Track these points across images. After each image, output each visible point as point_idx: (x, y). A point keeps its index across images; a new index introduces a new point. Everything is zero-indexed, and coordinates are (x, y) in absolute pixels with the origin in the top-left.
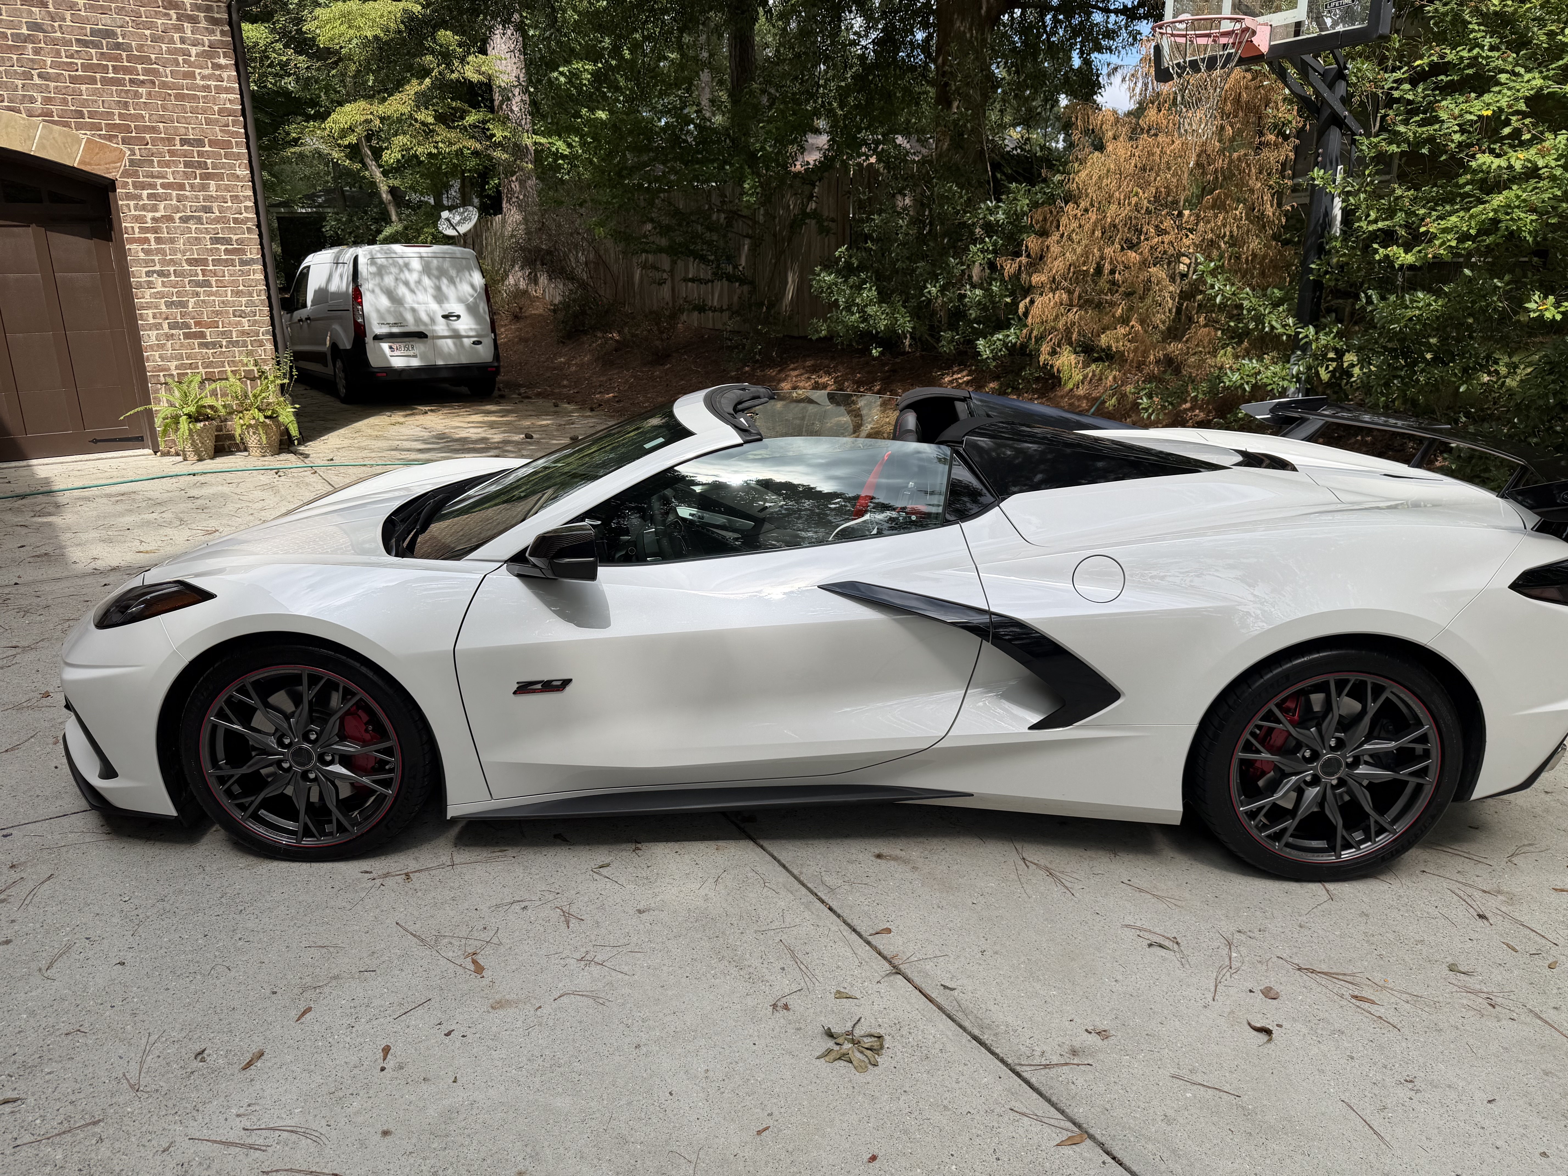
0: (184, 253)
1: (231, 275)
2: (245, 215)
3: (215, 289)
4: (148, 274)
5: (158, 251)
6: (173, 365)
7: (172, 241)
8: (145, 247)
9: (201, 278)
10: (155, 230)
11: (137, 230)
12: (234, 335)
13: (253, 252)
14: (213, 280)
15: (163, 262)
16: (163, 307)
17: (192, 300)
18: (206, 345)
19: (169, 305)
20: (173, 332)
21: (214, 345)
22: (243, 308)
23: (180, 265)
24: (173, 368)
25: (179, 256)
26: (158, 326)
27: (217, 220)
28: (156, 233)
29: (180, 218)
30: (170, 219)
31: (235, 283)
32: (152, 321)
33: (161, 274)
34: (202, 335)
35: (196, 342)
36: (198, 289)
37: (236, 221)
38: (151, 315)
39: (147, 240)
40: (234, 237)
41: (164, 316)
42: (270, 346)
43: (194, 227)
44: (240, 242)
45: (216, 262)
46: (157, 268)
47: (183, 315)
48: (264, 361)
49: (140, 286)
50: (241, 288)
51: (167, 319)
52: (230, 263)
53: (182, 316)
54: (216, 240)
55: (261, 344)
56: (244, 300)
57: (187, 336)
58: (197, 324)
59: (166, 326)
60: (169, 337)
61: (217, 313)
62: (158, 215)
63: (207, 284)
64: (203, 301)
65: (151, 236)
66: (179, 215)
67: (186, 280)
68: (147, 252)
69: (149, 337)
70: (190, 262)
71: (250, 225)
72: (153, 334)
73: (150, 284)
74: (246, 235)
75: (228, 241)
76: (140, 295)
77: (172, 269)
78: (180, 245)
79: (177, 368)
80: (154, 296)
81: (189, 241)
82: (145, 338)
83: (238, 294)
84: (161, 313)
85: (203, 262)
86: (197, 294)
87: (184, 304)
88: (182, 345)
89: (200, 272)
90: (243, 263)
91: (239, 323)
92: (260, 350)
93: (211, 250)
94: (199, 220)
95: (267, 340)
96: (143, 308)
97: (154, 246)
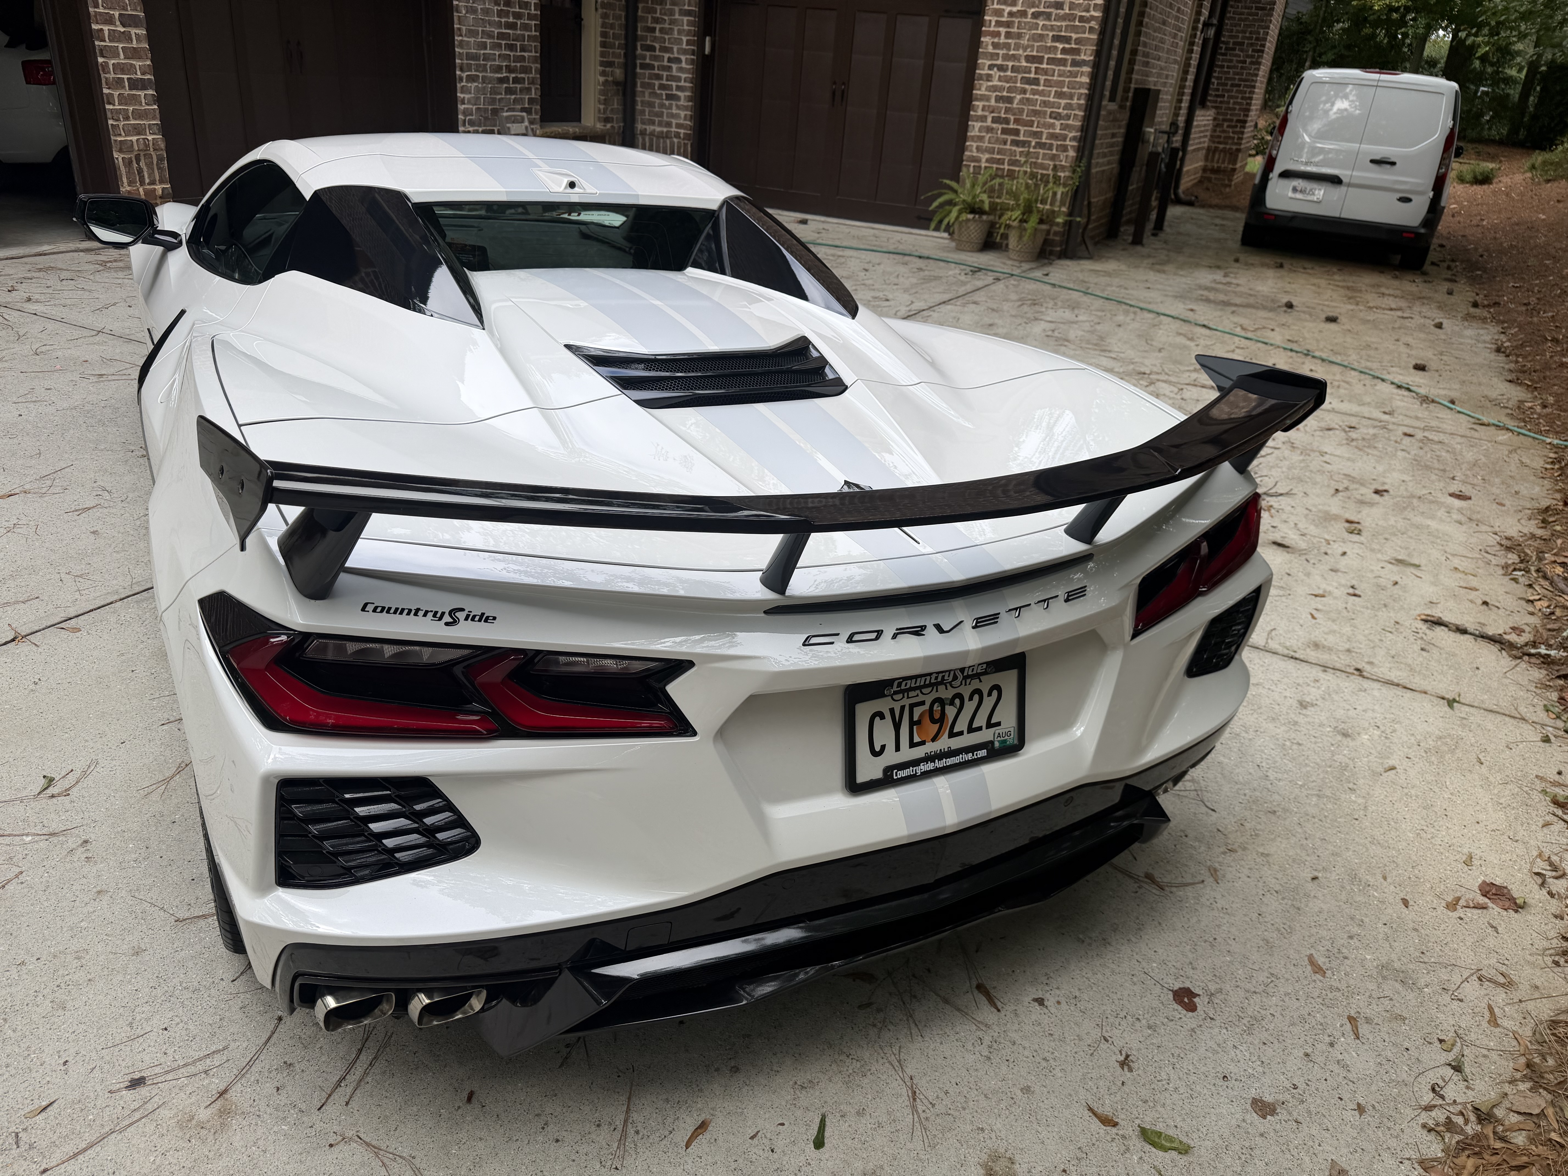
0: (1025, 50)
1: (1059, 76)
2: (1093, 13)
3: (1041, 88)
4: (991, 67)
5: (1007, 46)
6: (985, 157)
7: (1019, 36)
8: (996, 40)
9: (1032, 76)
10: (1008, 24)
11: (993, 23)
12: (1044, 136)
13: (1087, 55)
14: (1042, 78)
15: (1007, 57)
16: (993, 100)
17: (1019, 97)
18: (1016, 143)
19: (999, 99)
20: (994, 125)
21: (1023, 144)
22: (1060, 111)
23: (1019, 61)
24: (984, 160)
25: (1021, 52)
26: (983, 119)
27: (1064, 18)
28: (1008, 27)
29: (1033, 14)
30: (1023, 14)
31: (1061, 84)
32: (980, 113)
33: (1001, 68)
34: (1016, 132)
35: (1010, 138)
36: (1027, 86)
37: (1082, 19)
38: (981, 107)
39: (997, 34)
40: (1074, 36)
41: (991, 109)
42: (1072, 153)
43: (1041, 23)
44: (1078, 41)
45: (1051, 61)
46: (999, 62)
47: (1007, 110)
48: (1063, 167)
49: (981, 77)
50: (1065, 89)
51: (992, 112)
52: (1063, 62)
53: (1006, 112)
54: (1056, 39)
55: (1065, 149)
56: (1063, 102)
57: (1005, 131)
58: (1017, 121)
59: (989, 119)
60: (989, 130)
61: (1036, 113)
62: (1015, 9)
63: (1036, 82)
64: (1028, 99)
65: (1003, 30)
66: (1033, 10)
67: (1020, 76)
68: (995, 46)
69: (975, 128)
70: (1029, 59)
71: (1093, 24)
72: (978, 125)
73: (989, 78)
74: (1086, 35)
75: (1067, 40)
76: (978, 86)
77: (1010, 64)
78: (1024, 42)
79: (987, 161)
80: (989, 89)
81: (1034, 38)
82: (970, 129)
83: (1059, 95)
84: (989, 106)
85: (1040, 60)
86: (1024, 91)
87: (1009, 100)
88: (998, 141)
89: (1033, 70)
90: (1075, 63)
91: (1052, 126)
92: (1062, 156)
93: (1050, 47)
94: (1048, 16)
95: (1072, 146)
96: (977, 100)
97: (1003, 40)
